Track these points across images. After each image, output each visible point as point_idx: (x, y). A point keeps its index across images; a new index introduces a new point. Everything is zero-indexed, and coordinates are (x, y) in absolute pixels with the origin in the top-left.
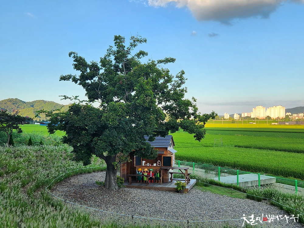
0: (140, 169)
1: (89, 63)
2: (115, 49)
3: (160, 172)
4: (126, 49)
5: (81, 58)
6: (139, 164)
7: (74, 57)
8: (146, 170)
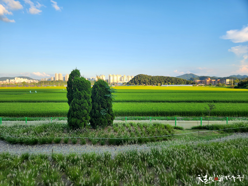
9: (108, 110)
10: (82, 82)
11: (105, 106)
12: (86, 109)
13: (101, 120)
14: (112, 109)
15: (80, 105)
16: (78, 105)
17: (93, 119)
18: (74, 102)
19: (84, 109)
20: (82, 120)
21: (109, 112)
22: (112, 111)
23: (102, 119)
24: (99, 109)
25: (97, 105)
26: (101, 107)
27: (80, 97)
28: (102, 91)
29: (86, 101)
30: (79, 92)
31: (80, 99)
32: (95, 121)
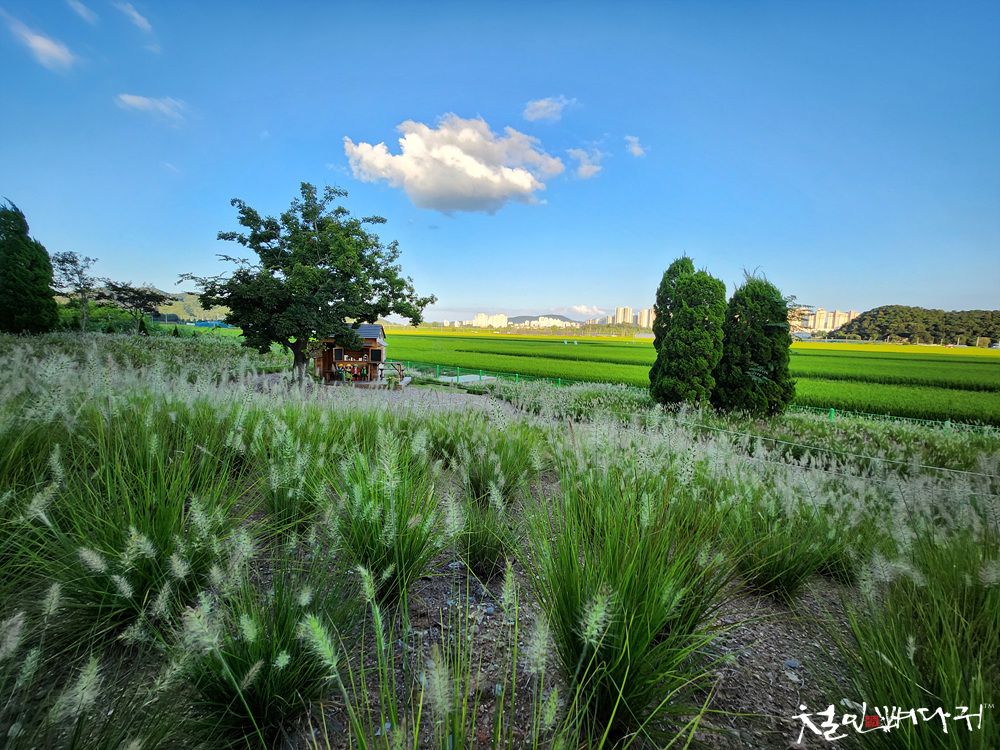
0: (341, 365)
1: (263, 217)
2: (303, 201)
3: (367, 368)
4: (318, 202)
5: (250, 210)
6: (340, 358)
7: (240, 206)
8: (349, 365)
9: (772, 369)
10: (699, 282)
11: (766, 356)
12: (706, 357)
13: (748, 395)
14: (787, 370)
15: (690, 344)
16: (683, 344)
17: (721, 391)
18: (672, 335)
19: (700, 355)
20: (692, 385)
21: (775, 376)
22: (786, 375)
23: (750, 393)
24: (742, 364)
25: (737, 353)
26: (752, 359)
27: (691, 324)
28: (760, 313)
29: (706, 334)
30: (690, 310)
31: (692, 329)
32: (728, 395)
